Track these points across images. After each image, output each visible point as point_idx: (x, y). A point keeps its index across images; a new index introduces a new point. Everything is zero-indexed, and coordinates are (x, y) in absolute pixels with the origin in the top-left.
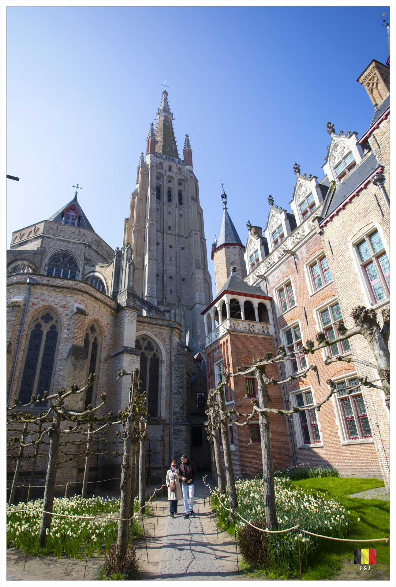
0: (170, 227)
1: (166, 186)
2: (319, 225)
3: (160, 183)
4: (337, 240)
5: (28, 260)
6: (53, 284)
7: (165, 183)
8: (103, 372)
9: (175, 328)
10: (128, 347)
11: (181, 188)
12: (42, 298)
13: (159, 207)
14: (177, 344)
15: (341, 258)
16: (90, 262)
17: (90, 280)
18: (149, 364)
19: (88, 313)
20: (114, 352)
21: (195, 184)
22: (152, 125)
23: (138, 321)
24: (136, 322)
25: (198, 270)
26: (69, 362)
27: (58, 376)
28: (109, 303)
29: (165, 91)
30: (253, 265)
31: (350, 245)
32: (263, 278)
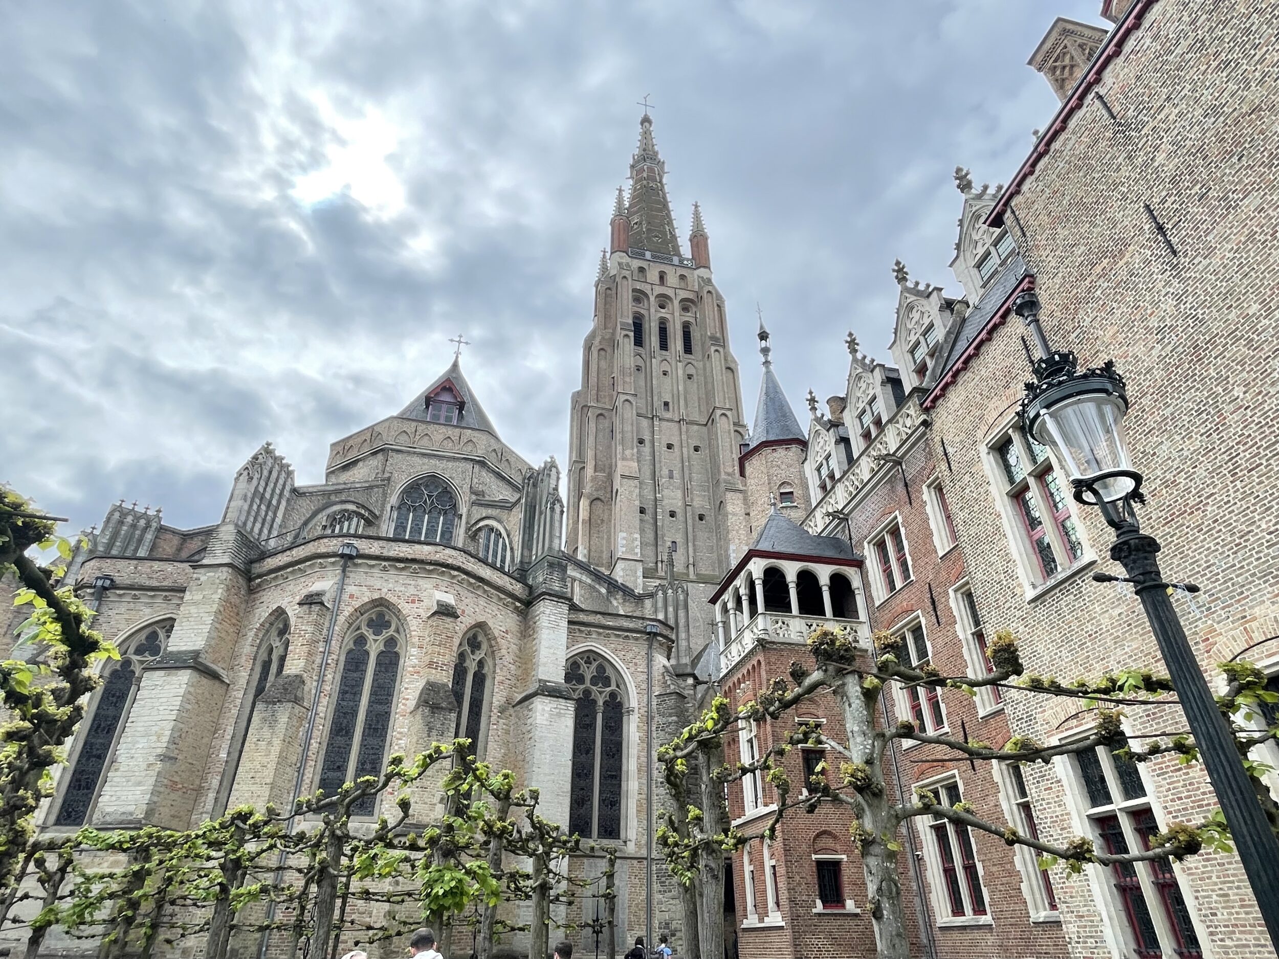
0: (666, 404)
1: (653, 316)
2: (921, 405)
3: (642, 311)
4: (957, 439)
5: (354, 502)
6: (392, 554)
7: (652, 310)
8: (497, 738)
9: (656, 634)
10: (549, 682)
11: (687, 319)
12: (368, 583)
13: (640, 362)
14: (662, 670)
15: (967, 478)
16: (484, 496)
17: (482, 534)
18: (599, 717)
19: (463, 611)
20: (521, 693)
21: (718, 305)
22: (620, 190)
23: (570, 622)
24: (565, 624)
25: (729, 495)
26: (418, 717)
27: (396, 748)
28: (510, 588)
29: (646, 115)
30: (823, 487)
31: (983, 449)
32: (841, 517)
